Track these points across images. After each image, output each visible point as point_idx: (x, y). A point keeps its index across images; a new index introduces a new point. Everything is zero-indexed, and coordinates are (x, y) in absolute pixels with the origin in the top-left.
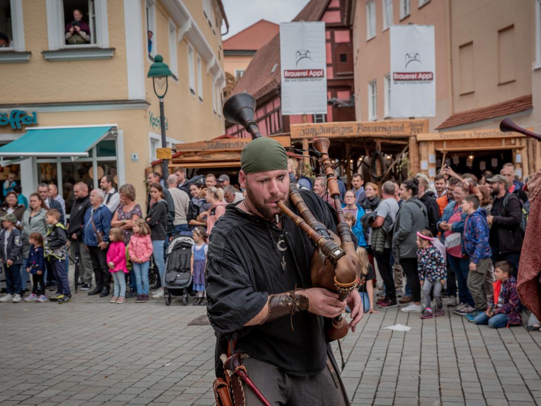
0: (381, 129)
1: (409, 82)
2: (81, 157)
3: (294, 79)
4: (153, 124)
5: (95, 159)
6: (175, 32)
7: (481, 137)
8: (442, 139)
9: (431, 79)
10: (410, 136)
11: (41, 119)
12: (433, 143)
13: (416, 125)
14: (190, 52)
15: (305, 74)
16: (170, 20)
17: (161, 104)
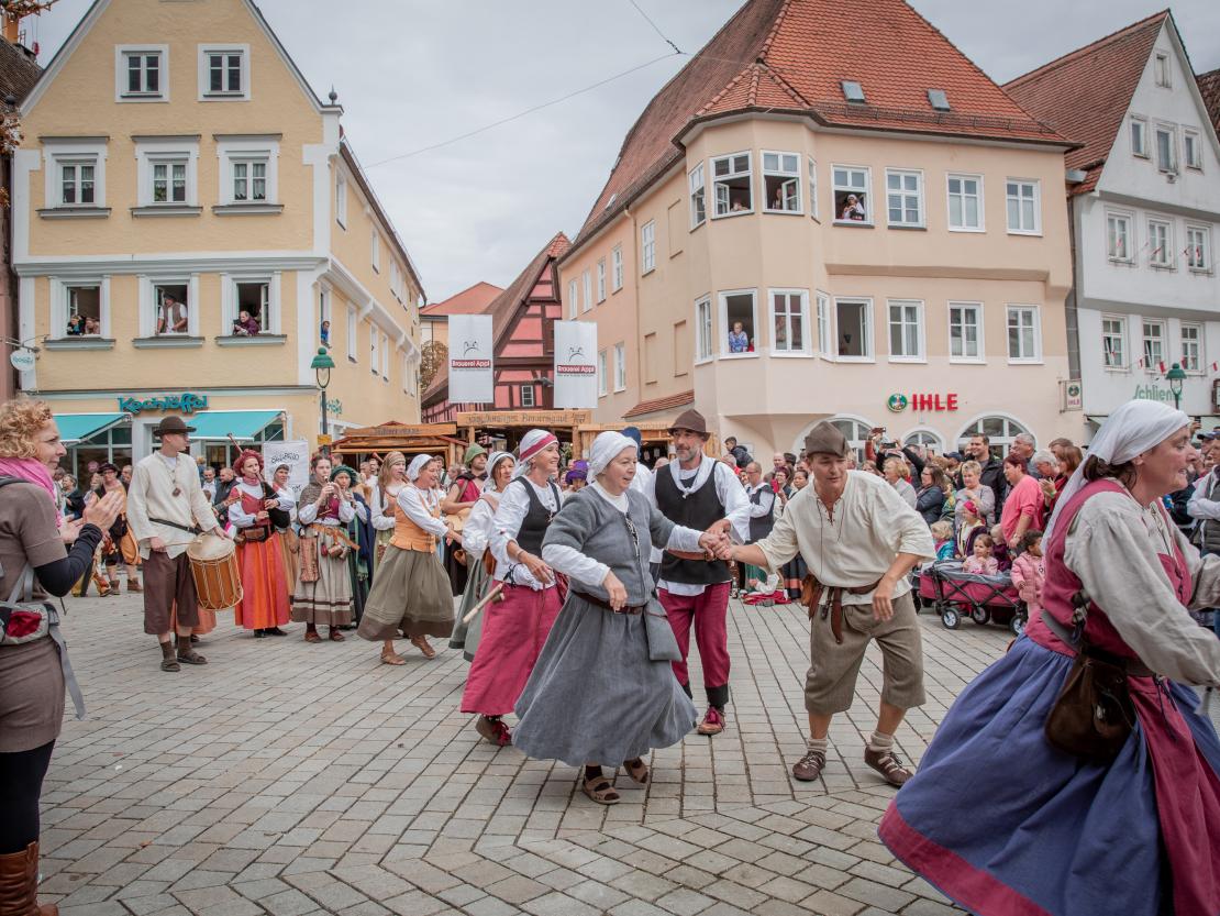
0: (545, 419)
1: (573, 375)
2: (247, 441)
3: (462, 369)
5: (264, 443)
6: (355, 315)
9: (593, 373)
10: (574, 426)
11: (210, 403)
13: (579, 415)
14: (374, 331)
15: (472, 364)
16: (349, 303)
17: (324, 393)
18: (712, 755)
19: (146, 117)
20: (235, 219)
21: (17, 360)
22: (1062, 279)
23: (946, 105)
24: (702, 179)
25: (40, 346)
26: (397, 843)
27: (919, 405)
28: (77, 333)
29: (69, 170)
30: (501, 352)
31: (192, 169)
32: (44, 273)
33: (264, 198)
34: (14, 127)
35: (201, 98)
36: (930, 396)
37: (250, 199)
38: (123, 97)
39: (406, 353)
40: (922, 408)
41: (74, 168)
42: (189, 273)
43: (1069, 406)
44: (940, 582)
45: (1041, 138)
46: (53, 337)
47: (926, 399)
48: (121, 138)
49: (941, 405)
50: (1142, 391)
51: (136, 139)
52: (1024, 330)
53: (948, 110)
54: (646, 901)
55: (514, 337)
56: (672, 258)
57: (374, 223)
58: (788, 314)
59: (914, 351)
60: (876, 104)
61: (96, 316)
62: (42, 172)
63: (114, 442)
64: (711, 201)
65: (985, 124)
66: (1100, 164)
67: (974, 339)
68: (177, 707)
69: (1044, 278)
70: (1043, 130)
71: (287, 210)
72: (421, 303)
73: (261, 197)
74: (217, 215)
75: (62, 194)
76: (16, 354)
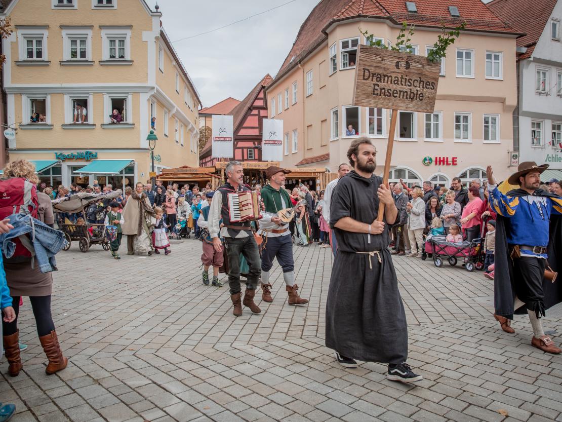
0: (258, 166)
1: (272, 144)
2: (116, 174)
3: (218, 141)
5: (124, 175)
6: (167, 114)
7: (302, 171)
9: (281, 144)
11: (99, 156)
14: (177, 122)
16: (165, 108)
17: (152, 152)
18: (319, 315)
19: (67, 16)
20: (110, 67)
21: (7, 134)
22: (512, 101)
23: (458, 14)
24: (336, 51)
25: (18, 127)
26: (182, 344)
27: (438, 163)
28: (35, 122)
29: (30, 42)
30: (237, 133)
31: (89, 42)
32: (19, 92)
33: (124, 57)
34: (8, 26)
35: (93, 8)
36: (444, 158)
37: (117, 57)
38: (55, 6)
39: (192, 132)
40: (440, 164)
41: (32, 41)
42: (88, 93)
43: (512, 164)
44: (434, 246)
45: (504, 31)
46: (23, 123)
47: (442, 159)
48: (54, 26)
49: (449, 163)
50: (550, 157)
51: (62, 27)
52: (492, 126)
53: (458, 16)
54: (282, 367)
55: (245, 125)
56: (321, 88)
57: (177, 69)
58: (376, 117)
59: (437, 136)
60: (422, 13)
61: (44, 114)
62: (17, 43)
63: (53, 174)
64: (340, 61)
65: (477, 24)
66: (535, 44)
67: (467, 130)
68: (88, 292)
69: (502, 101)
70: (506, 26)
71: (135, 63)
72: (199, 108)
73: (122, 57)
74: (101, 65)
75: (26, 54)
76: (6, 131)
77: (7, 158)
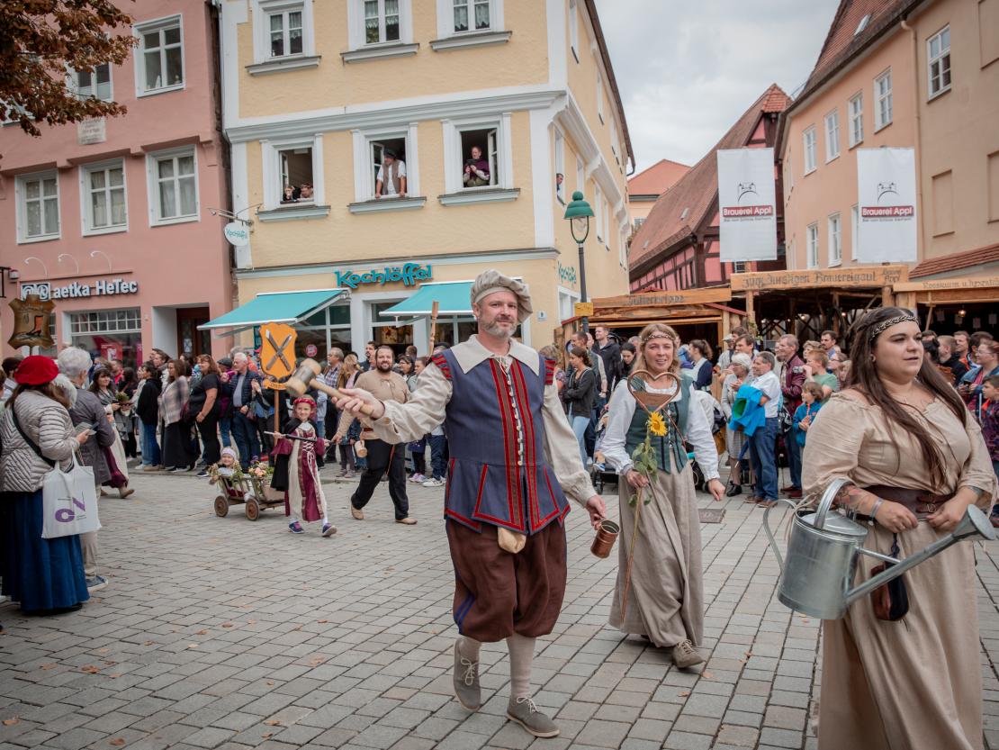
0: (845, 278)
1: (882, 218)
3: (736, 218)
4: (562, 276)
6: (582, 170)
7: (979, 286)
8: (926, 289)
9: (911, 215)
10: (884, 287)
11: (435, 273)
12: (914, 295)
13: (891, 272)
14: (597, 191)
15: (749, 211)
16: (578, 155)
17: (581, 251)
21: (231, 234)
25: (254, 218)
29: (277, 19)
30: (711, 221)
32: (256, 136)
33: (488, 26)
37: (472, 29)
39: (621, 222)
41: (281, 16)
42: (407, 124)
46: (266, 207)
56: (983, 69)
57: (598, 65)
61: (310, 183)
62: (249, 24)
63: (332, 323)
71: (516, 37)
72: (629, 168)
73: (484, 25)
74: (436, 51)
75: (270, 47)
76: (230, 227)
77: (233, 291)
